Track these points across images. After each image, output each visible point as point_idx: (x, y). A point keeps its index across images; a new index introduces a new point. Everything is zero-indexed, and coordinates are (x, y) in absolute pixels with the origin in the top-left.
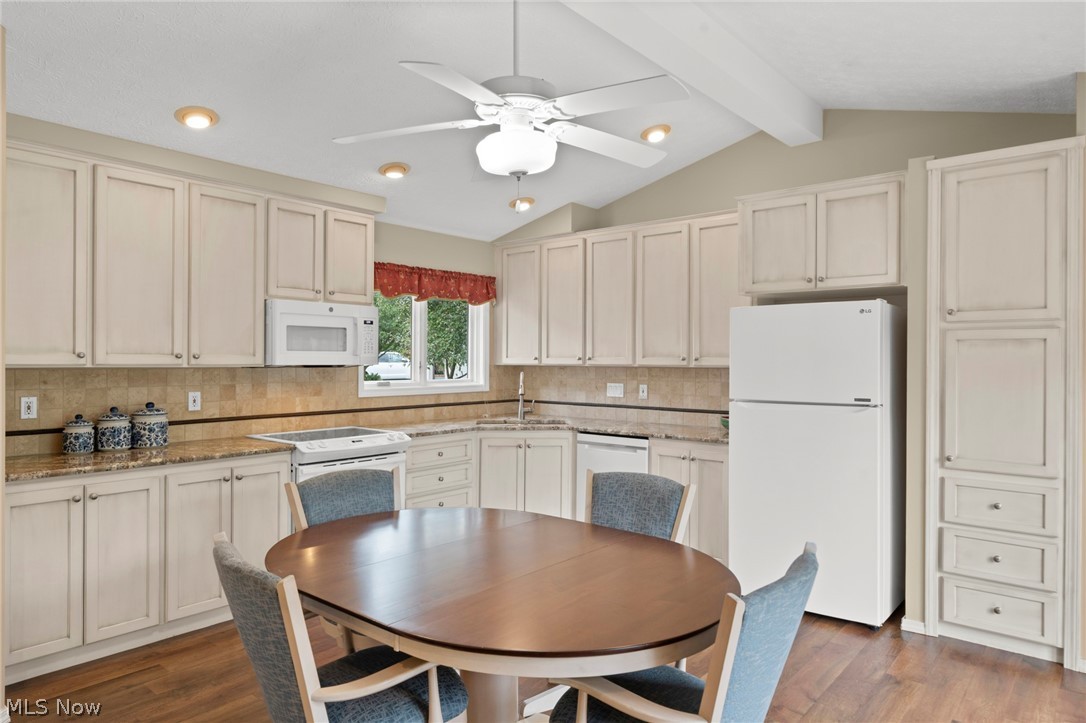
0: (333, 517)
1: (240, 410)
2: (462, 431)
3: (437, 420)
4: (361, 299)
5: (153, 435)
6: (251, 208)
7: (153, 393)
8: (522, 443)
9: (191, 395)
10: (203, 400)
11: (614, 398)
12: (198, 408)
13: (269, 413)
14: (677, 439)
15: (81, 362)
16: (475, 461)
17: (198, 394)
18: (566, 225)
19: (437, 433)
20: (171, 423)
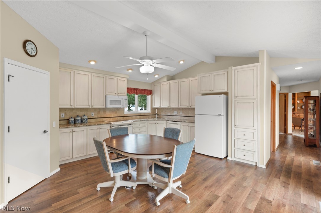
0: (116, 135)
1: (101, 116)
2: (144, 120)
3: (140, 118)
4: (124, 95)
5: (85, 121)
6: (103, 78)
7: (85, 113)
8: (156, 123)
9: (92, 113)
10: (94, 114)
11: (175, 114)
12: (93, 116)
14: (186, 122)
15: (72, 107)
16: (147, 127)
17: (93, 113)
18: (166, 80)
19: (139, 121)
20: (88, 119)
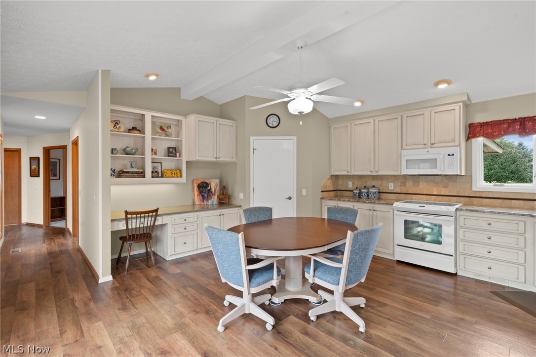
1: (408, 191)
4: (453, 144)
6: (396, 120)
7: (374, 183)
10: (394, 186)
12: (392, 189)
13: (420, 193)
17: (392, 184)
20: (382, 192)
